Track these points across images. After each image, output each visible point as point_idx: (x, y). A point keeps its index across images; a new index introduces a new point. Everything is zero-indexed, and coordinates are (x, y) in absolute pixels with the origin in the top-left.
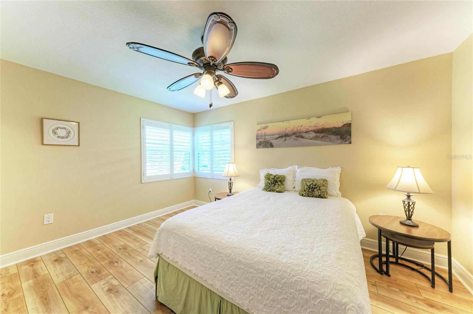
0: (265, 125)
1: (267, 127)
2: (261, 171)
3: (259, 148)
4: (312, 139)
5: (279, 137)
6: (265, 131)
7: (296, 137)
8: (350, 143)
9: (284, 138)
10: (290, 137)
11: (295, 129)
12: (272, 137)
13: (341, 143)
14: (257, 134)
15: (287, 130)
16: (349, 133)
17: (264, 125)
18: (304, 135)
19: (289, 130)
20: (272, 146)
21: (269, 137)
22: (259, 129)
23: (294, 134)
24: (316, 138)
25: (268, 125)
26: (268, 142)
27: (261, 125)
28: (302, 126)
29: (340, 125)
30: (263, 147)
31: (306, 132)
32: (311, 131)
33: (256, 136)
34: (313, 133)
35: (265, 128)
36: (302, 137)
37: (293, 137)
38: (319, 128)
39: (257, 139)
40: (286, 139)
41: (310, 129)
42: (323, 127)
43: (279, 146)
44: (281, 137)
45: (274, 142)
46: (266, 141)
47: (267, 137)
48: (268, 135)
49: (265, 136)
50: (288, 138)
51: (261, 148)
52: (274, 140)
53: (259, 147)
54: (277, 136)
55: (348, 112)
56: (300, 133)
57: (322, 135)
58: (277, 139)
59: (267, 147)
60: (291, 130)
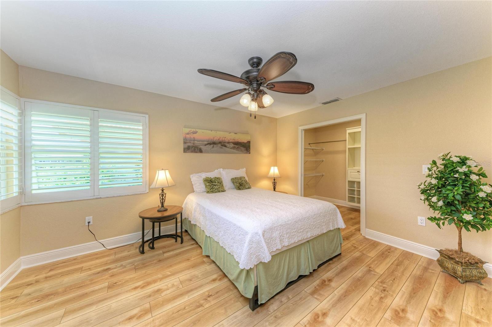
0: (195, 130)
1: (197, 132)
2: (193, 176)
3: (187, 153)
4: (231, 148)
5: (208, 144)
6: (195, 135)
7: (221, 145)
8: (250, 153)
9: (212, 145)
10: (217, 145)
11: (221, 139)
12: (201, 142)
13: (246, 153)
14: (185, 137)
15: (215, 139)
16: (249, 147)
17: (193, 130)
18: (227, 144)
19: (216, 139)
20: (201, 151)
21: (198, 142)
22: (188, 132)
23: (220, 143)
24: (234, 148)
25: (197, 130)
26: (197, 148)
27: (190, 129)
28: (225, 138)
29: (246, 142)
30: (192, 152)
31: (228, 143)
32: (231, 142)
33: (184, 140)
34: (232, 144)
35: (195, 133)
36: (225, 146)
37: (219, 145)
38: (235, 141)
39: (185, 143)
40: (213, 146)
41: (231, 141)
42: (238, 141)
43: (207, 152)
44: (210, 144)
45: (203, 148)
46: (195, 146)
47: (196, 142)
48: (197, 141)
49: (194, 140)
50: (215, 146)
51: (189, 153)
52: (203, 146)
53: (187, 151)
54: (206, 143)
55: (248, 134)
56: (224, 143)
57: (237, 146)
58: (206, 145)
59: (196, 152)
60: (218, 139)
